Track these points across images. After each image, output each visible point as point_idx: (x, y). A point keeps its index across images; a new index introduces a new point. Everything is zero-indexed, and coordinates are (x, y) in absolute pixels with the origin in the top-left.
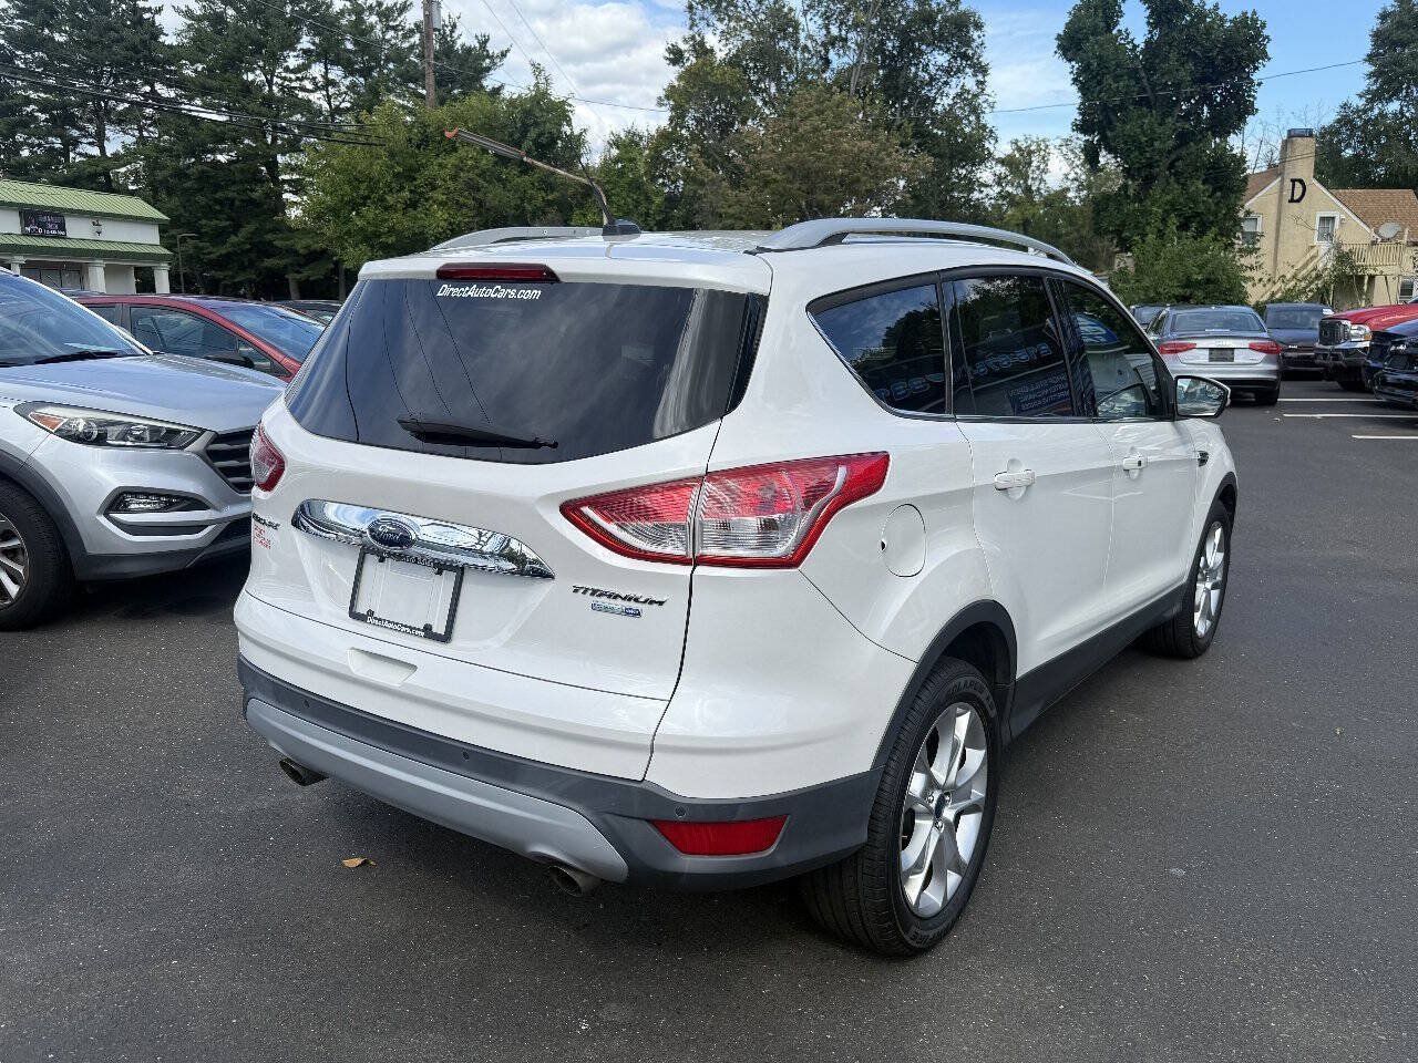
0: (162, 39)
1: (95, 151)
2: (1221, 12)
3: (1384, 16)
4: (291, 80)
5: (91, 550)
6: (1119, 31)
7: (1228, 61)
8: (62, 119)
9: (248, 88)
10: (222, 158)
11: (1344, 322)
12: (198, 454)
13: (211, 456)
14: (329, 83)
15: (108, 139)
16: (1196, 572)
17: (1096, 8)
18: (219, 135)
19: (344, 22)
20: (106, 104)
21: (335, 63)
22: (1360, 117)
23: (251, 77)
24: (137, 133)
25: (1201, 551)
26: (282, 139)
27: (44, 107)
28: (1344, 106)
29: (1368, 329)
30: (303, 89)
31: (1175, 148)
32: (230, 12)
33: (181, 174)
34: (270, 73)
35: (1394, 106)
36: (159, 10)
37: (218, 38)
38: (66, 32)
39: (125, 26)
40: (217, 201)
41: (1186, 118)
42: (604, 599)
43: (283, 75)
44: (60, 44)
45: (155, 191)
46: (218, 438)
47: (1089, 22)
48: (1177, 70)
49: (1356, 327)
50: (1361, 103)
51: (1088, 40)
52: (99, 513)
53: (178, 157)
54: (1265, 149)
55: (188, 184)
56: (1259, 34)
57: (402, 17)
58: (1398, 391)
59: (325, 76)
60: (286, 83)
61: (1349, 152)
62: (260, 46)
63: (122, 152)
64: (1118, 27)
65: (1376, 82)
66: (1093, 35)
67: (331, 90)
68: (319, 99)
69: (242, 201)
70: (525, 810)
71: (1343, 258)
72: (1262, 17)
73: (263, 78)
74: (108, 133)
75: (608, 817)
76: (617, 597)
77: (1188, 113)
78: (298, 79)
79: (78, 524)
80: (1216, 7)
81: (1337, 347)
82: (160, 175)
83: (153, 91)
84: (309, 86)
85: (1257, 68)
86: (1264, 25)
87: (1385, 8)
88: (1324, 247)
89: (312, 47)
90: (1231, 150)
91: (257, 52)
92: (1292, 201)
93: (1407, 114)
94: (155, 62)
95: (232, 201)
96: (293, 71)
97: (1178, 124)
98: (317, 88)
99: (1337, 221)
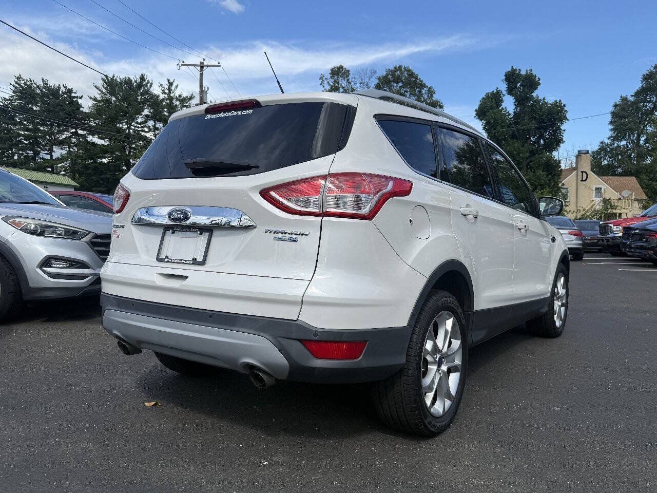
0: (81, 109)
1: (48, 157)
2: (546, 101)
3: (616, 106)
4: (138, 127)
5: (31, 285)
6: (502, 108)
7: (550, 120)
8: (34, 144)
9: (120, 131)
10: (105, 161)
11: (610, 225)
12: (86, 242)
13: (92, 244)
14: (156, 129)
15: (54, 152)
16: (554, 294)
17: (492, 99)
18: (104, 151)
19: (164, 103)
20: (55, 136)
21: (160, 120)
22: (609, 147)
23: (121, 126)
24: (68, 149)
25: (555, 285)
26: (133, 152)
27: (27, 138)
28: (602, 143)
29: (621, 228)
30: (144, 131)
31: (530, 157)
32: (113, 98)
33: (86, 167)
34: (129, 124)
35: (623, 143)
36: (81, 98)
37: (107, 109)
38: (39, 106)
39: (66, 104)
40: (102, 179)
41: (534, 144)
42: (280, 235)
43: (136, 125)
44: (36, 111)
45: (74, 174)
46: (97, 236)
47: (489, 104)
48: (528, 124)
49: (615, 227)
50: (609, 141)
51: (489, 111)
52: (37, 267)
53: (85, 159)
54: (569, 162)
55: (90, 171)
56: (562, 109)
57: (190, 102)
58: (637, 250)
59: (154, 126)
60: (136, 129)
61: (605, 162)
62: (126, 113)
63: (60, 157)
64: (502, 107)
65: (614, 133)
66: (491, 109)
67: (157, 132)
68: (151, 135)
69: (113, 179)
70: (239, 339)
71: (607, 203)
72: (563, 102)
73: (126, 126)
74: (54, 149)
75: (280, 339)
76: (286, 233)
77: (534, 142)
78: (142, 127)
79: (26, 272)
80: (544, 99)
81: (608, 236)
82: (76, 167)
83: (76, 132)
84: (146, 129)
85: (563, 124)
86: (564, 106)
87: (616, 103)
88: (598, 200)
89: (149, 114)
90: (554, 158)
91: (124, 115)
92: (582, 181)
93: (629, 146)
94: (78, 119)
95: (109, 179)
96: (140, 124)
97: (530, 147)
98: (150, 130)
99: (603, 189)
